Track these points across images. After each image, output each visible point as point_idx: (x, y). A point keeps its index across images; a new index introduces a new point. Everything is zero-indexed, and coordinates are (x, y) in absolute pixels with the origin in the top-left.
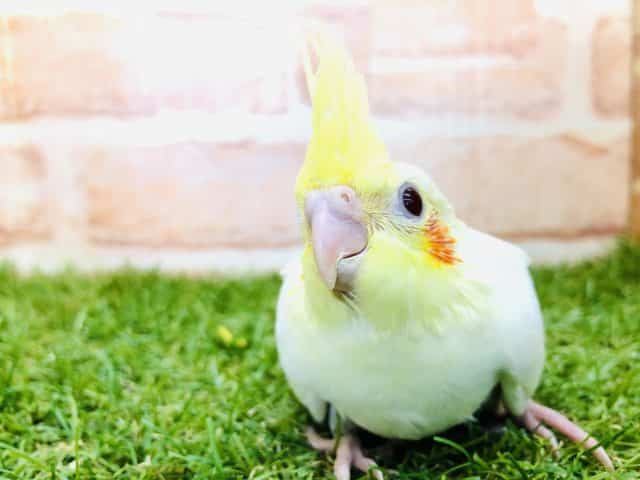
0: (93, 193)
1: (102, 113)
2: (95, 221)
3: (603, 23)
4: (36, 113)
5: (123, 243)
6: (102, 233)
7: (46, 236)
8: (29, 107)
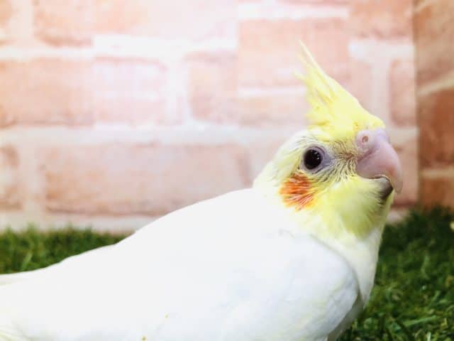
0: (49, 177)
1: (57, 123)
2: (50, 196)
3: (395, 64)
4: (14, 123)
5: (69, 212)
6: (54, 204)
7: (17, 206)
8: (10, 119)
